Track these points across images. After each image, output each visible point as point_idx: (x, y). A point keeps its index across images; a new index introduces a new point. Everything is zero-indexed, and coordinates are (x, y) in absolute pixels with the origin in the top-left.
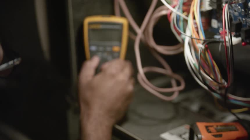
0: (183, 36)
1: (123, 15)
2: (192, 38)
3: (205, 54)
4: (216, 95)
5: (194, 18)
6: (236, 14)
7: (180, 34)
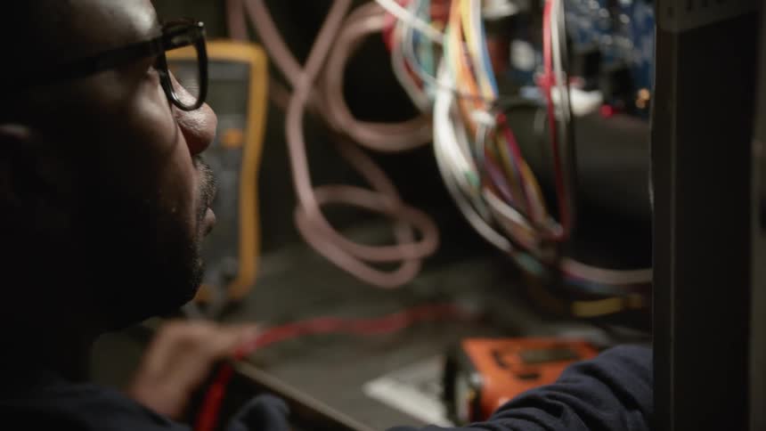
0: (431, 91)
1: (254, 37)
2: (457, 97)
3: (496, 144)
4: (528, 264)
5: (464, 39)
6: (586, 24)
7: (421, 84)
